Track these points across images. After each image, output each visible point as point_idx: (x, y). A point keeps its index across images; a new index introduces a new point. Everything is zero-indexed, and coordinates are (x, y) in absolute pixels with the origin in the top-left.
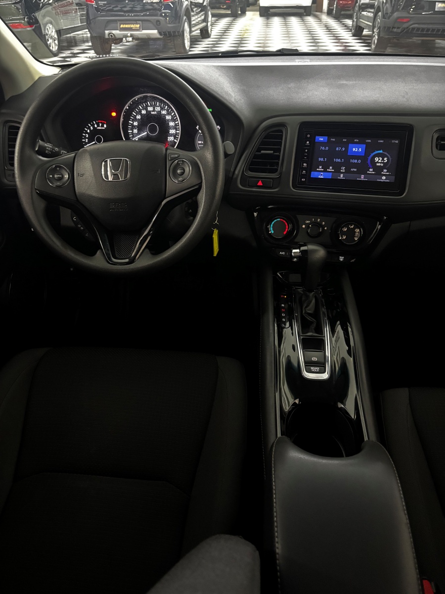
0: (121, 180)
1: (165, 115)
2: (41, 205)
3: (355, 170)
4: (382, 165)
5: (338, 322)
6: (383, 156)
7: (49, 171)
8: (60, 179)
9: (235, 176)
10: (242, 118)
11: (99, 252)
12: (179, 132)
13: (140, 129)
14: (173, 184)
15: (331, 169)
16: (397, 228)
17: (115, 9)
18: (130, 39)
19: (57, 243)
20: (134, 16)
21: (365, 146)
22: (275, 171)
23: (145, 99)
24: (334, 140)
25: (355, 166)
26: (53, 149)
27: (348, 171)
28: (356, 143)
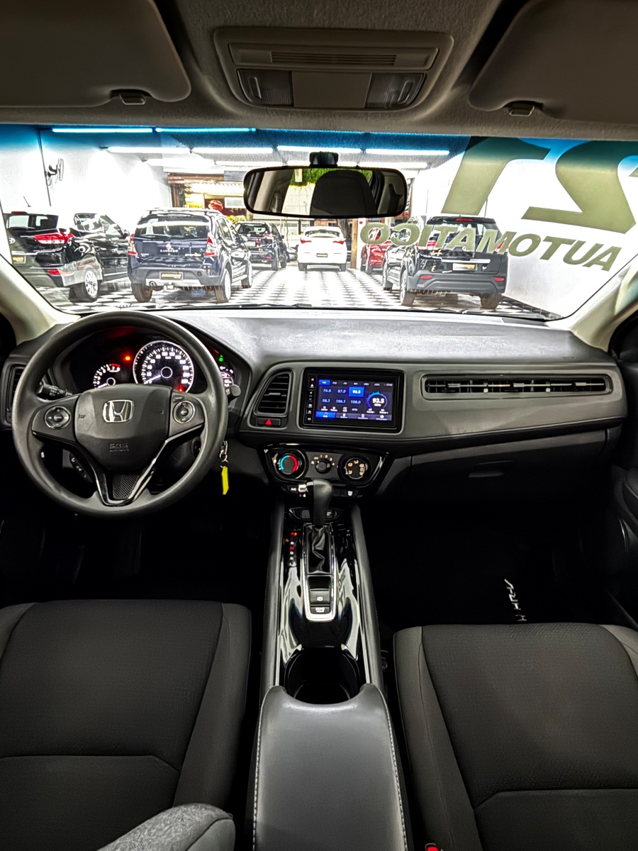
0: (122, 421)
1: (178, 360)
2: (37, 446)
3: (356, 410)
4: (380, 405)
5: (345, 560)
6: (380, 397)
7: (49, 413)
8: (59, 421)
9: (245, 416)
10: (250, 364)
11: (95, 494)
12: (193, 375)
13: (154, 372)
14: (176, 425)
15: (334, 409)
16: (399, 464)
17: (157, 260)
18: (172, 287)
19: (49, 485)
20: (177, 267)
21: (363, 388)
22: (282, 411)
23: (160, 345)
24: (336, 383)
25: (355, 406)
26: (58, 391)
27: (349, 411)
28: (356, 386)
